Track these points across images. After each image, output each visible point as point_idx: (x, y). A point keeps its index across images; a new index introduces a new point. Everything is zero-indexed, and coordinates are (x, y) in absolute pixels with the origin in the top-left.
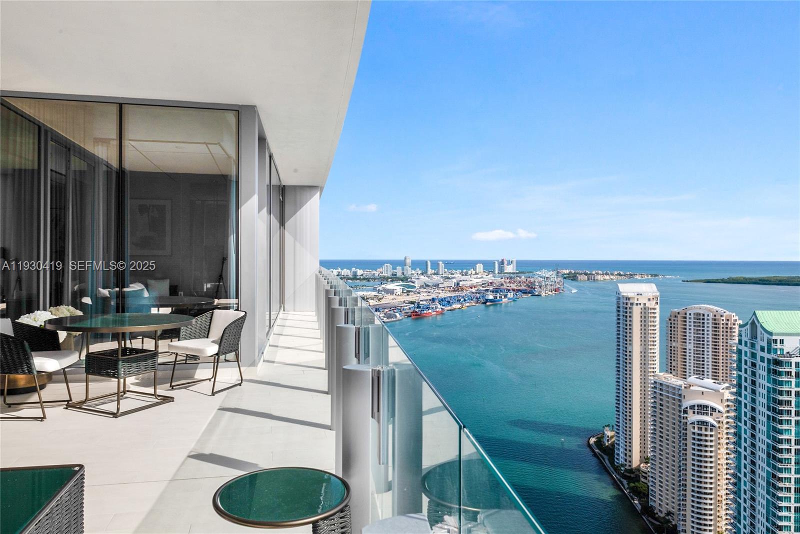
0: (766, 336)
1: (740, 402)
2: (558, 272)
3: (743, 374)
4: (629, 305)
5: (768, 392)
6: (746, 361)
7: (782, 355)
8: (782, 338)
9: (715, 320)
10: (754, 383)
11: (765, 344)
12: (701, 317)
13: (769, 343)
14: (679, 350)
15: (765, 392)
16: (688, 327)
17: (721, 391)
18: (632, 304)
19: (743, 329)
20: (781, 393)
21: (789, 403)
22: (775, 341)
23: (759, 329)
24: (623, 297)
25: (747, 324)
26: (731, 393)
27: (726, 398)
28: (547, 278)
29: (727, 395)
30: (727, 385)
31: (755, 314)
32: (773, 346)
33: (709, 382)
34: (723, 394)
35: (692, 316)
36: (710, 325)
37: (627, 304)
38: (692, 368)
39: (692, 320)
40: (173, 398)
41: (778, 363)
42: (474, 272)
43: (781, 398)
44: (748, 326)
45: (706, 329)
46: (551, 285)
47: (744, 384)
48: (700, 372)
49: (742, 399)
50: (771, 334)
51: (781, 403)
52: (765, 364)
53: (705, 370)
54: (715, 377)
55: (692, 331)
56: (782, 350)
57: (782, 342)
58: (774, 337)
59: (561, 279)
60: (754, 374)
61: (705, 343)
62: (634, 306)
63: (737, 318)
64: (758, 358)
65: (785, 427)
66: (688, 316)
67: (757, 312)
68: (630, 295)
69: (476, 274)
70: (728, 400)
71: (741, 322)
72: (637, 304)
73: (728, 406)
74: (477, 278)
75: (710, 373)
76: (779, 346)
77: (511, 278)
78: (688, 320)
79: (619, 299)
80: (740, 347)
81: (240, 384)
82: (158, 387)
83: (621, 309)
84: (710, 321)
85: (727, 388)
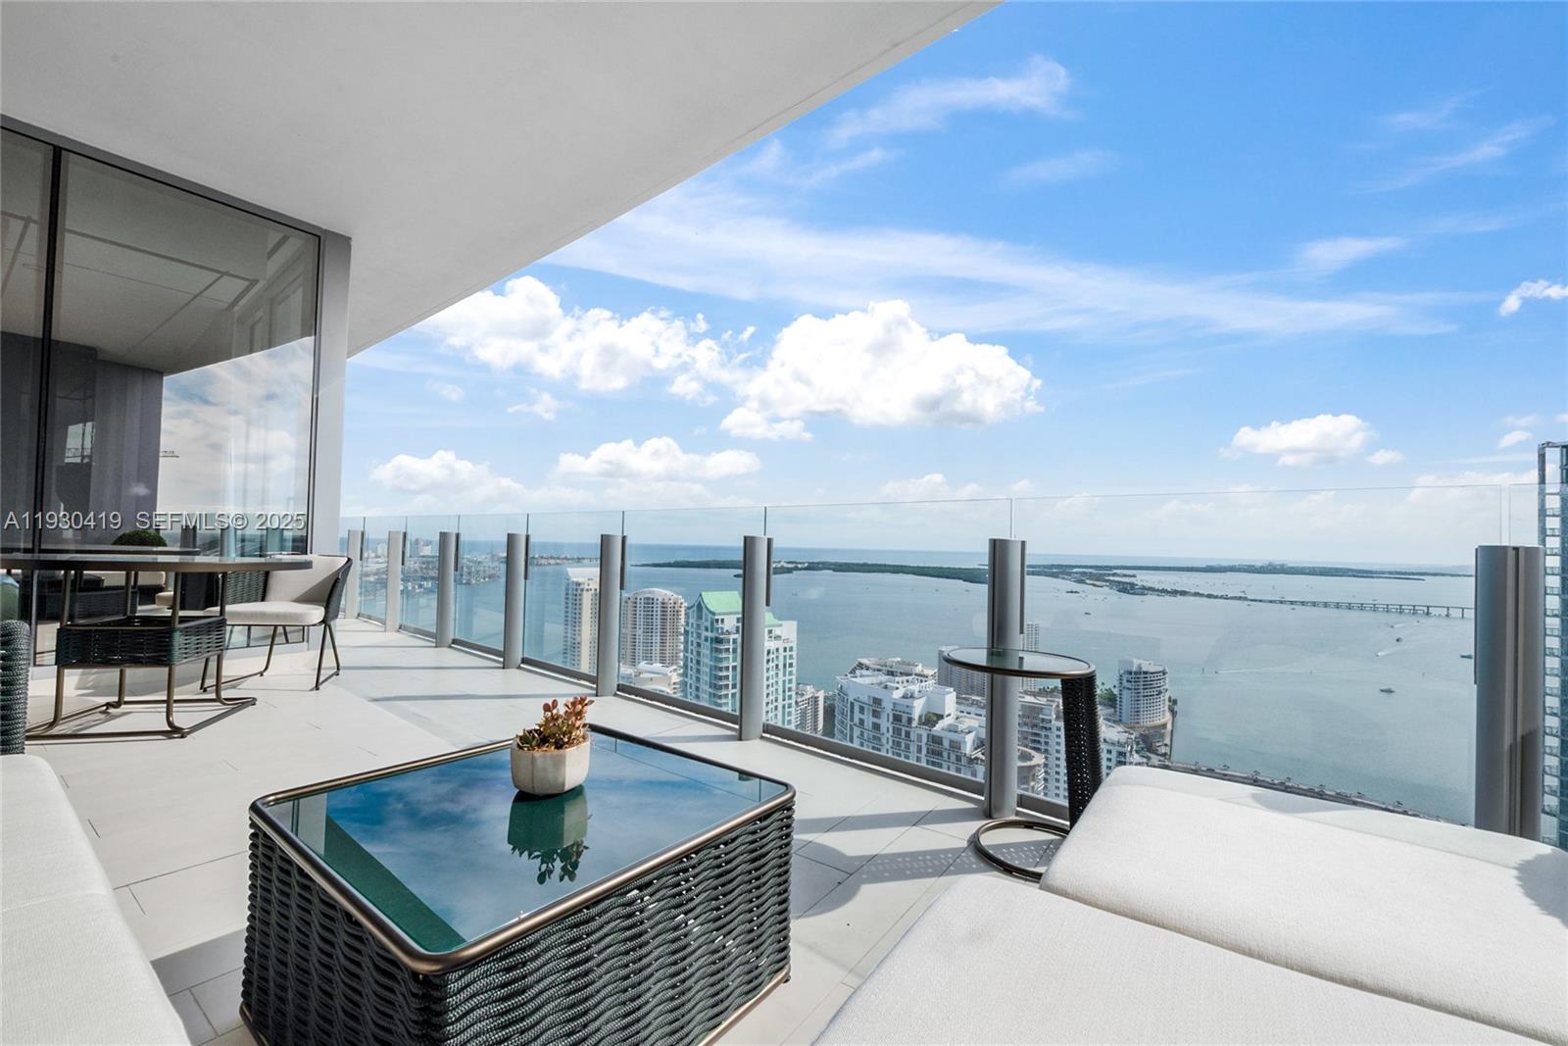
0: (710, 616)
1: (686, 683)
2: (493, 556)
3: (689, 655)
4: (579, 592)
5: (711, 669)
6: (692, 642)
7: (722, 633)
8: (722, 617)
9: (663, 603)
10: (698, 662)
11: (708, 624)
12: (651, 601)
13: (712, 624)
14: (629, 636)
15: (708, 670)
16: (638, 612)
17: (670, 674)
18: (582, 590)
19: (690, 611)
20: (721, 669)
21: (727, 677)
22: (717, 620)
23: (704, 609)
24: (573, 582)
25: (692, 607)
26: (679, 675)
27: (673, 681)
28: (479, 563)
29: (675, 678)
30: (675, 667)
31: (701, 595)
32: (716, 626)
33: (657, 666)
34: (670, 678)
35: (642, 601)
36: (659, 609)
37: (577, 590)
38: (641, 654)
39: (643, 605)
41: (719, 641)
42: (373, 555)
43: (721, 674)
44: (695, 608)
45: (654, 613)
46: (485, 571)
47: (690, 664)
48: (649, 659)
49: (688, 680)
50: (714, 614)
51: (720, 678)
52: (708, 644)
53: (653, 655)
54: (662, 661)
55: (642, 617)
56: (722, 628)
57: (723, 620)
58: (716, 617)
59: (496, 564)
60: (699, 654)
61: (654, 627)
62: (585, 592)
63: (683, 601)
64: (703, 638)
65: (723, 701)
66: (638, 601)
67: (703, 594)
68: (580, 580)
69: (377, 557)
70: (675, 684)
71: (686, 604)
72: (587, 590)
73: (675, 688)
74: (377, 563)
75: (658, 659)
76: (720, 625)
77: (429, 563)
78: (638, 605)
79: (568, 585)
80: (687, 629)
83: (570, 597)
84: (659, 605)
85: (675, 670)
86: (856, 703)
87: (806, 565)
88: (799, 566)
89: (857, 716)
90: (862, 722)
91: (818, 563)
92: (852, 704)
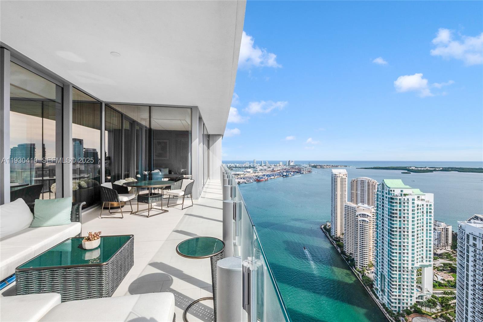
0: (388, 189)
1: (378, 213)
2: (310, 165)
3: (379, 203)
4: (336, 177)
5: (389, 209)
6: (380, 198)
7: (394, 196)
8: (394, 189)
9: (368, 183)
10: (383, 206)
11: (387, 192)
12: (363, 182)
13: (389, 191)
14: (355, 193)
15: (387, 209)
16: (358, 185)
17: (371, 209)
18: (337, 177)
19: (379, 186)
20: (393, 210)
21: (397, 213)
22: (391, 191)
23: (385, 186)
24: (334, 174)
25: (380, 184)
26: (374, 210)
27: (372, 211)
28: (306, 167)
29: (373, 210)
30: (373, 207)
31: (383, 180)
32: (390, 192)
33: (366, 205)
34: (371, 210)
35: (360, 181)
36: (367, 185)
37: (335, 177)
38: (360, 200)
39: (360, 183)
40: (168, 211)
41: (392, 199)
42: (279, 165)
43: (393, 212)
44: (381, 185)
45: (365, 186)
46: (307, 170)
47: (379, 206)
48: (363, 202)
49: (379, 212)
50: (390, 188)
51: (393, 213)
52: (387, 199)
53: (365, 201)
54: (368, 204)
55: (360, 187)
56: (394, 194)
57: (394, 191)
58: (391, 189)
59: (311, 168)
60: (383, 203)
61: (365, 191)
62: (338, 177)
63: (377, 182)
64: (385, 197)
65: (395, 222)
66: (358, 181)
67: (384, 180)
68: (336, 173)
69: (280, 166)
70: (373, 212)
71: (378, 184)
72: (339, 177)
73: (373, 214)
74: (280, 167)
75: (367, 202)
76: (393, 192)
77: (292, 167)
78: (358, 183)
79: (332, 175)
80: (378, 193)
81: (192, 206)
82: (163, 207)
83: (333, 179)
84: (367, 183)
85: (373, 208)
86: (470, 235)
87: (441, 169)
88: (437, 169)
89: (471, 242)
90: (475, 245)
91: (449, 168)
92: (468, 236)
